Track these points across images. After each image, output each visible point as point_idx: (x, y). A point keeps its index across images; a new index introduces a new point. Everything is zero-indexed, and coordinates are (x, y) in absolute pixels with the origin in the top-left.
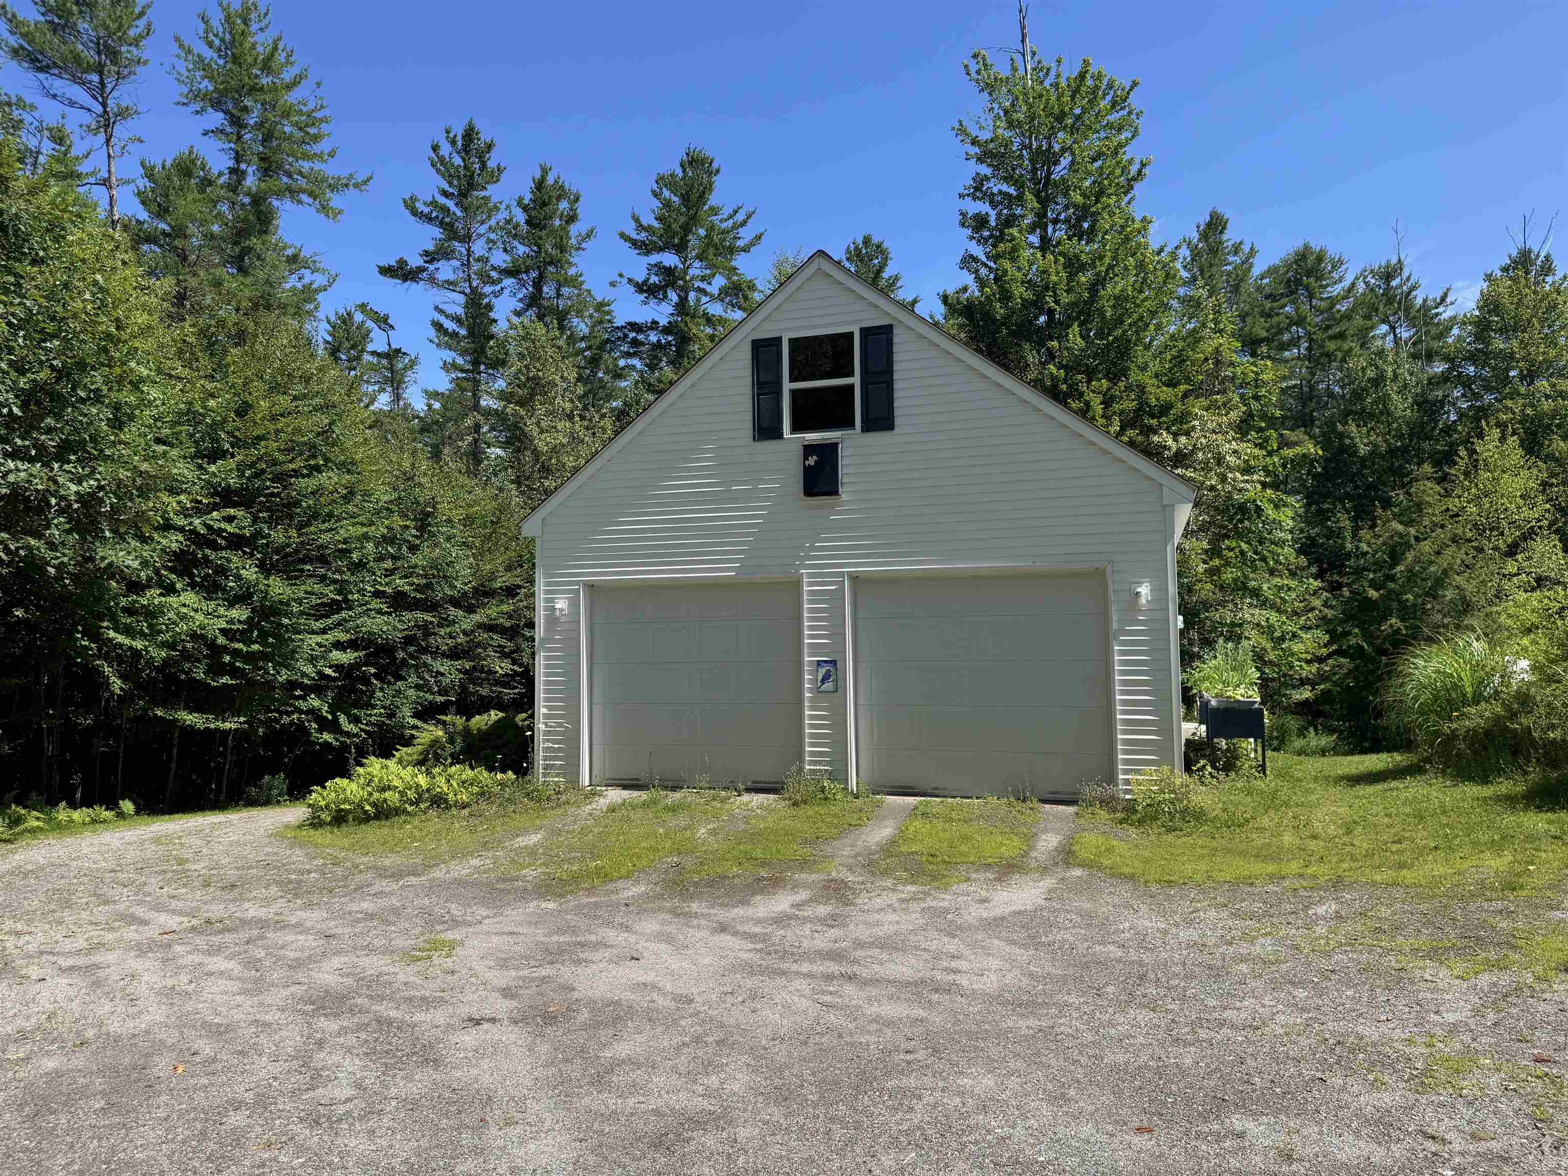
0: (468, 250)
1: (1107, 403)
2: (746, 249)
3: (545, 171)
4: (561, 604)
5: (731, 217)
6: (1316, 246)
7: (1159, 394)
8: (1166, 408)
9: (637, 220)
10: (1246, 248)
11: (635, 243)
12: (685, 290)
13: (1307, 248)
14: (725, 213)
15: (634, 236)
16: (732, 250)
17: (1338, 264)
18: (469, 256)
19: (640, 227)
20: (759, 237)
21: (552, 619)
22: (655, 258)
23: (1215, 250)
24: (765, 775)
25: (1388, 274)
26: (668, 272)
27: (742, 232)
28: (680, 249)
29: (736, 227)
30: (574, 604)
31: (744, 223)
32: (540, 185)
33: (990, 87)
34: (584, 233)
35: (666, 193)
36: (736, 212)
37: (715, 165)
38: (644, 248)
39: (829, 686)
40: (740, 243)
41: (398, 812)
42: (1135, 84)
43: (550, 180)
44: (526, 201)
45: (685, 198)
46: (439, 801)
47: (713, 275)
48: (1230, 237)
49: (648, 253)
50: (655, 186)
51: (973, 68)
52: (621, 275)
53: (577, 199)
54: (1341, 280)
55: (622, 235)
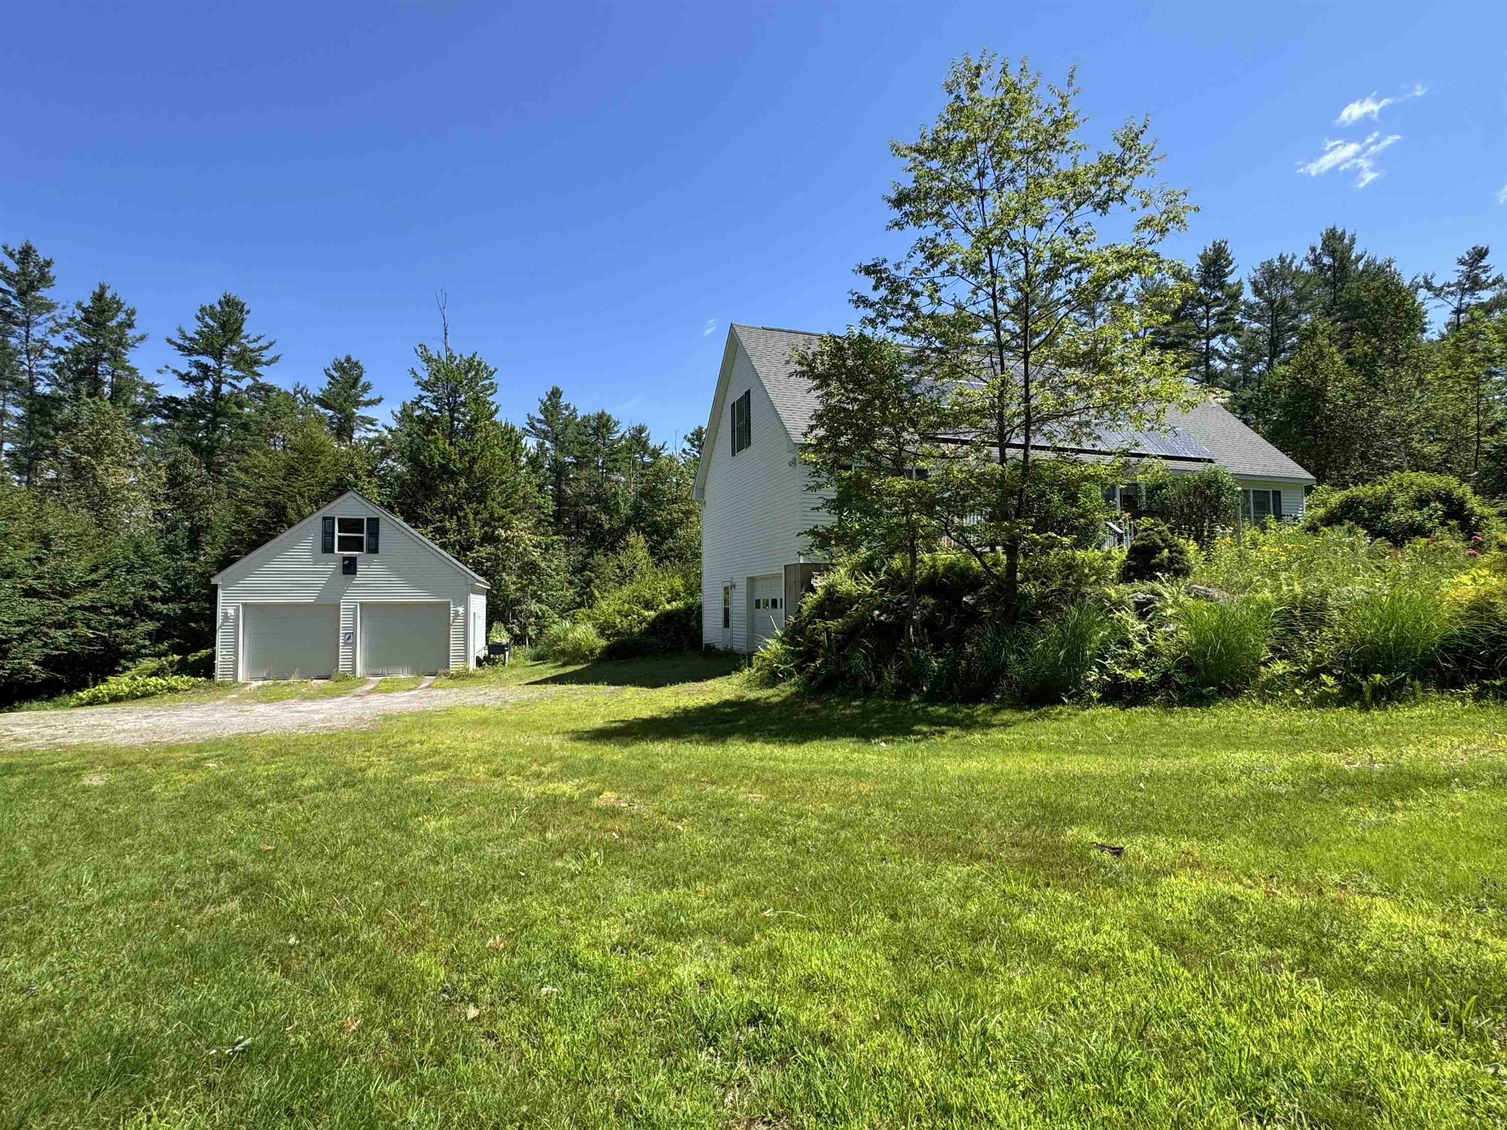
0: (27, 332)
1: (476, 513)
2: (268, 364)
3: (103, 288)
4: (231, 611)
5: (255, 341)
6: (607, 413)
7: (500, 511)
8: (501, 518)
9: (182, 332)
10: (572, 407)
11: (180, 347)
12: (220, 382)
13: (603, 413)
14: (251, 338)
15: (181, 342)
16: (257, 362)
17: (616, 423)
18: (27, 337)
19: (185, 337)
20: (277, 358)
21: (226, 616)
22: (195, 358)
23: (556, 406)
24: (323, 674)
25: (641, 430)
26: (205, 368)
27: (264, 352)
28: (218, 356)
29: (261, 349)
30: (237, 611)
31: (266, 348)
32: (99, 297)
33: (428, 360)
34: (138, 336)
35: (207, 319)
36: (259, 338)
37: (246, 308)
38: (190, 351)
39: (350, 641)
40: (264, 360)
41: (153, 694)
42: (496, 370)
43: (108, 295)
44: (85, 305)
45: (223, 326)
46: (172, 689)
47: (244, 377)
48: (563, 401)
49: (190, 355)
50: (199, 314)
51: (419, 351)
52: (167, 367)
53: (133, 313)
54: (618, 432)
55: (169, 341)
